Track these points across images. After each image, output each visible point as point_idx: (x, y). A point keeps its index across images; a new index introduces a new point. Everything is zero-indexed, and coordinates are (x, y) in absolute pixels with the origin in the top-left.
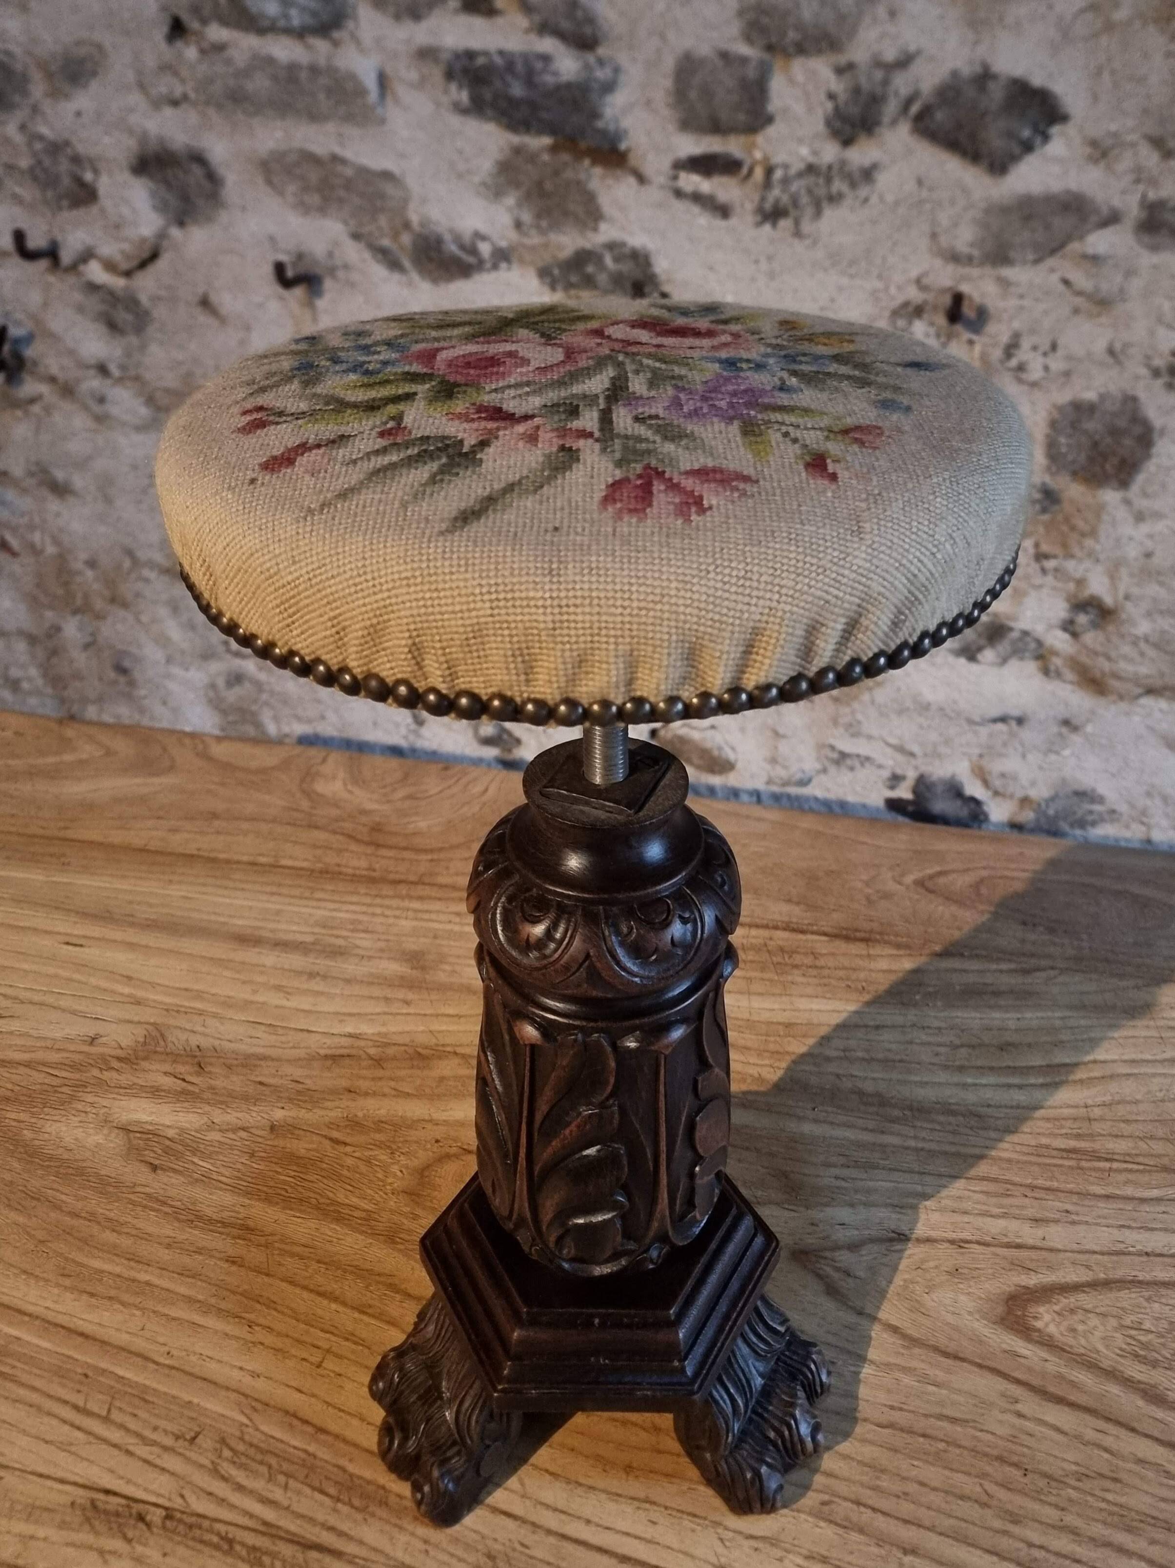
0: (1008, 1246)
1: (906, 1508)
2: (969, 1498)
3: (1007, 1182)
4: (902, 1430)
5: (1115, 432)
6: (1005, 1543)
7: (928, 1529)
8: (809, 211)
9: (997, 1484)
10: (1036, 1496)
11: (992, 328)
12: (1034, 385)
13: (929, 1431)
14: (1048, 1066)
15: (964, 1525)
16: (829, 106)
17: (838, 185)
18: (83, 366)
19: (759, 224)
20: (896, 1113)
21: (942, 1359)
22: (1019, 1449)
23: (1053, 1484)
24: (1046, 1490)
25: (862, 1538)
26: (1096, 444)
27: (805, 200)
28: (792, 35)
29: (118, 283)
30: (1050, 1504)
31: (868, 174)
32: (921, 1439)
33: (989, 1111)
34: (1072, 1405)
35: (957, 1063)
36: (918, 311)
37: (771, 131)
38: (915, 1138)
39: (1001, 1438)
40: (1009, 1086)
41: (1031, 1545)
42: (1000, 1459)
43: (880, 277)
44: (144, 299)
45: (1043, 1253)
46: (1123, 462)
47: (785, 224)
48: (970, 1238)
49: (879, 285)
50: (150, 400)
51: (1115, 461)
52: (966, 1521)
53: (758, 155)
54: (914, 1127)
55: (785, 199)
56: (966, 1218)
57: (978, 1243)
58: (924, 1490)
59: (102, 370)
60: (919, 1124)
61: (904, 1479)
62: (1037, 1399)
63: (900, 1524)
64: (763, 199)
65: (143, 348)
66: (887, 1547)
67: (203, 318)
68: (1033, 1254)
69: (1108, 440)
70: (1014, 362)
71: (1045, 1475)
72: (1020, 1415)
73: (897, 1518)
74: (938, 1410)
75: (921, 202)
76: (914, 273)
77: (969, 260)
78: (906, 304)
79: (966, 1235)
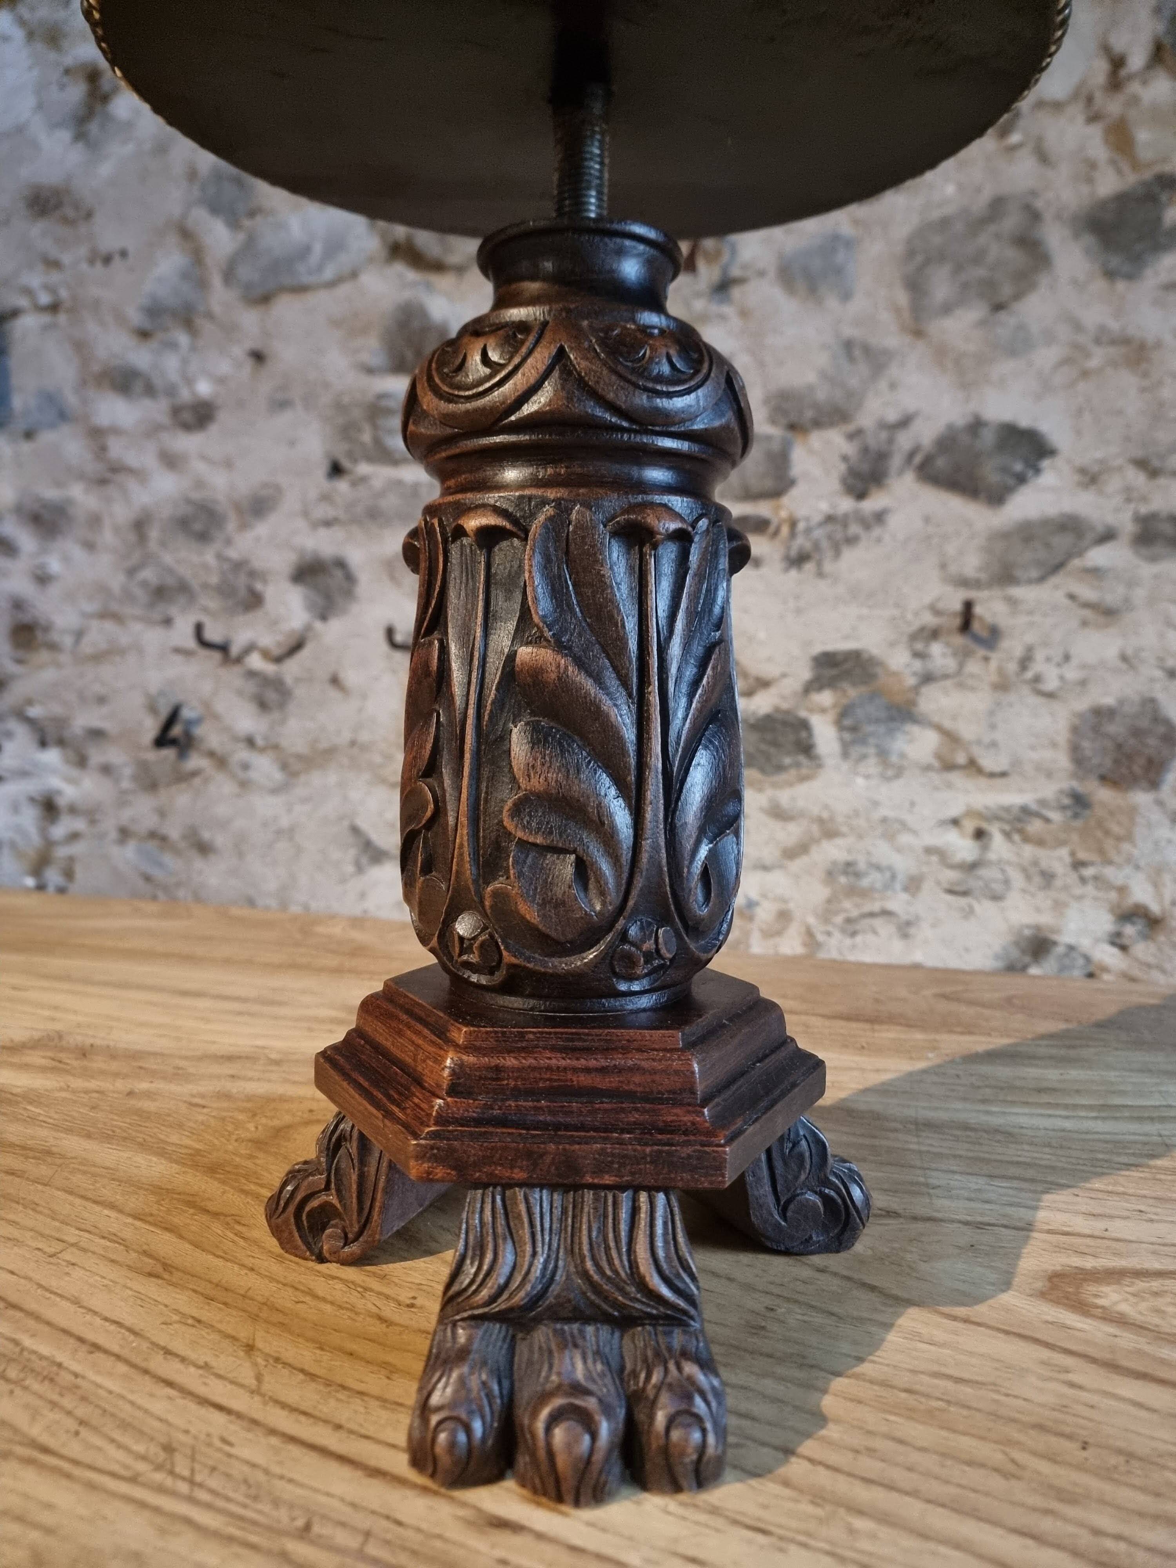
0: (1049, 1232)
1: (869, 1466)
2: (982, 1465)
3: (1046, 1182)
4: (872, 1382)
5: (1137, 732)
6: (1047, 1525)
7: (907, 1493)
8: (829, 554)
9: (1034, 1453)
10: (1107, 1474)
11: (1005, 644)
12: (1050, 695)
13: (917, 1387)
14: (1103, 1106)
15: (972, 1495)
16: (842, 467)
17: (854, 529)
18: (236, 739)
19: (787, 570)
20: (894, 1125)
21: (945, 1321)
22: (1070, 1419)
23: (1135, 1463)
24: (1123, 1468)
25: (787, 1492)
26: (1119, 746)
27: (825, 544)
28: (809, 414)
29: (270, 668)
30: (1133, 1487)
31: (880, 517)
32: (903, 1395)
33: (1024, 1131)
34: (1162, 1382)
35: (980, 1097)
36: (934, 634)
37: (794, 492)
38: (919, 1143)
39: (1041, 1405)
40: (1050, 1116)
41: (1097, 1532)
42: (1040, 1427)
43: (897, 605)
44: (289, 680)
45: (1105, 1241)
46: (1150, 761)
47: (809, 567)
48: (993, 1221)
49: (896, 612)
50: (284, 767)
51: (1142, 761)
52: (975, 1491)
53: (783, 514)
54: (918, 1136)
55: (808, 545)
56: (987, 1206)
57: (1005, 1227)
58: (901, 1448)
59: (250, 742)
60: (924, 1134)
61: (870, 1433)
62: (1102, 1371)
63: (857, 1483)
64: (788, 548)
65: (283, 721)
66: (829, 1508)
67: (333, 693)
68: (1088, 1241)
69: (1132, 741)
70: (1029, 675)
71: (1120, 1452)
72: (1072, 1385)
73: (850, 1475)
74: (936, 1368)
75: (929, 537)
76: (927, 600)
77: (976, 584)
78: (922, 629)
79: (986, 1219)
